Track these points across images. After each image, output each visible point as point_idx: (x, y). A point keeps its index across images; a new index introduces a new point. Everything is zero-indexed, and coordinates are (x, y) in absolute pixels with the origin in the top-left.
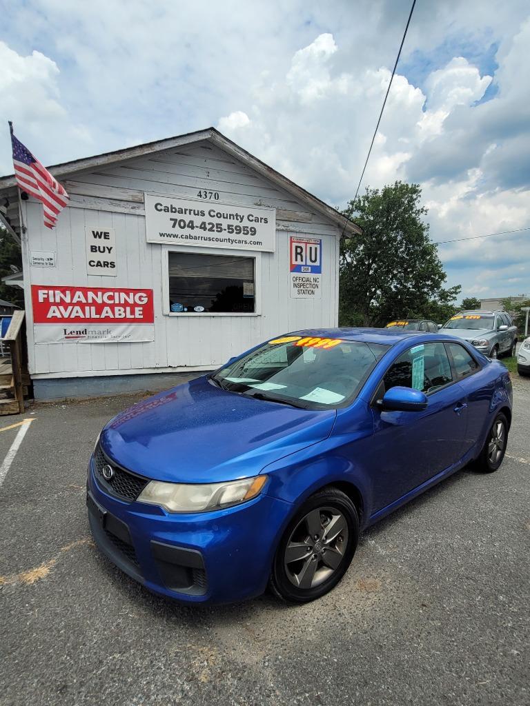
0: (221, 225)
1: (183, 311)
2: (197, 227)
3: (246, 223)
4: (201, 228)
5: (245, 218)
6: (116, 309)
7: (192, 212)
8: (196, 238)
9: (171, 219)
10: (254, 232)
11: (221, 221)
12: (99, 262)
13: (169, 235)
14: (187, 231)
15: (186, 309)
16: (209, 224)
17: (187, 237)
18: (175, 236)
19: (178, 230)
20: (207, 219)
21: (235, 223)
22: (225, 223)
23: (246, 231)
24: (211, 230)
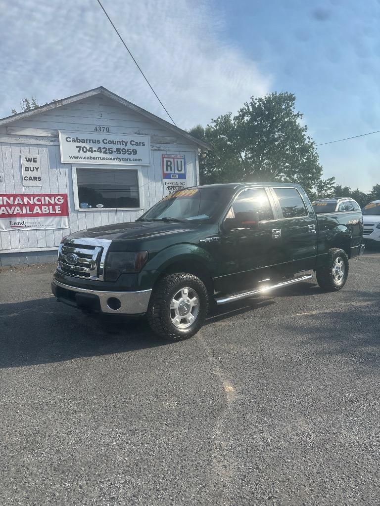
0: (112, 148)
1: (89, 208)
2: (95, 151)
3: (129, 146)
4: (98, 151)
5: (129, 143)
6: (43, 207)
7: (91, 142)
8: (94, 158)
9: (77, 147)
10: (135, 152)
11: (111, 146)
12: (31, 177)
13: (76, 158)
14: (88, 154)
15: (90, 206)
16: (103, 148)
17: (88, 158)
18: (81, 158)
19: (82, 154)
20: (102, 145)
21: (121, 147)
22: (114, 147)
23: (129, 152)
24: (105, 152)
